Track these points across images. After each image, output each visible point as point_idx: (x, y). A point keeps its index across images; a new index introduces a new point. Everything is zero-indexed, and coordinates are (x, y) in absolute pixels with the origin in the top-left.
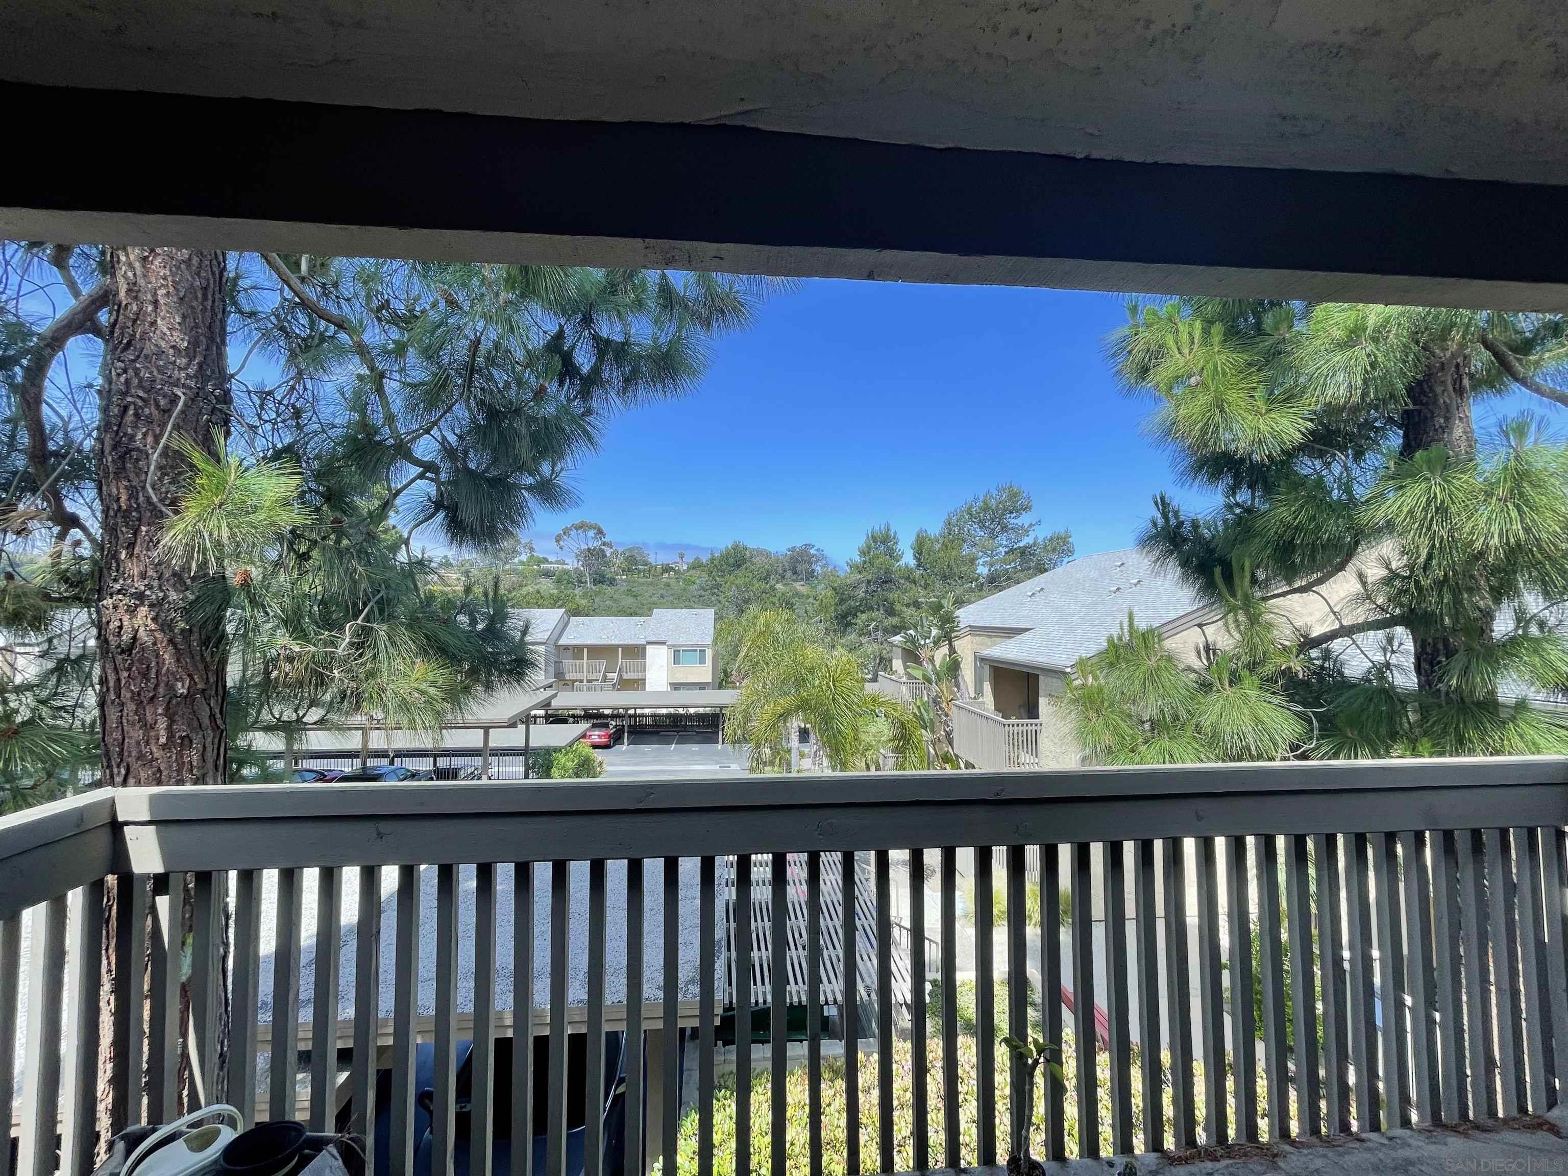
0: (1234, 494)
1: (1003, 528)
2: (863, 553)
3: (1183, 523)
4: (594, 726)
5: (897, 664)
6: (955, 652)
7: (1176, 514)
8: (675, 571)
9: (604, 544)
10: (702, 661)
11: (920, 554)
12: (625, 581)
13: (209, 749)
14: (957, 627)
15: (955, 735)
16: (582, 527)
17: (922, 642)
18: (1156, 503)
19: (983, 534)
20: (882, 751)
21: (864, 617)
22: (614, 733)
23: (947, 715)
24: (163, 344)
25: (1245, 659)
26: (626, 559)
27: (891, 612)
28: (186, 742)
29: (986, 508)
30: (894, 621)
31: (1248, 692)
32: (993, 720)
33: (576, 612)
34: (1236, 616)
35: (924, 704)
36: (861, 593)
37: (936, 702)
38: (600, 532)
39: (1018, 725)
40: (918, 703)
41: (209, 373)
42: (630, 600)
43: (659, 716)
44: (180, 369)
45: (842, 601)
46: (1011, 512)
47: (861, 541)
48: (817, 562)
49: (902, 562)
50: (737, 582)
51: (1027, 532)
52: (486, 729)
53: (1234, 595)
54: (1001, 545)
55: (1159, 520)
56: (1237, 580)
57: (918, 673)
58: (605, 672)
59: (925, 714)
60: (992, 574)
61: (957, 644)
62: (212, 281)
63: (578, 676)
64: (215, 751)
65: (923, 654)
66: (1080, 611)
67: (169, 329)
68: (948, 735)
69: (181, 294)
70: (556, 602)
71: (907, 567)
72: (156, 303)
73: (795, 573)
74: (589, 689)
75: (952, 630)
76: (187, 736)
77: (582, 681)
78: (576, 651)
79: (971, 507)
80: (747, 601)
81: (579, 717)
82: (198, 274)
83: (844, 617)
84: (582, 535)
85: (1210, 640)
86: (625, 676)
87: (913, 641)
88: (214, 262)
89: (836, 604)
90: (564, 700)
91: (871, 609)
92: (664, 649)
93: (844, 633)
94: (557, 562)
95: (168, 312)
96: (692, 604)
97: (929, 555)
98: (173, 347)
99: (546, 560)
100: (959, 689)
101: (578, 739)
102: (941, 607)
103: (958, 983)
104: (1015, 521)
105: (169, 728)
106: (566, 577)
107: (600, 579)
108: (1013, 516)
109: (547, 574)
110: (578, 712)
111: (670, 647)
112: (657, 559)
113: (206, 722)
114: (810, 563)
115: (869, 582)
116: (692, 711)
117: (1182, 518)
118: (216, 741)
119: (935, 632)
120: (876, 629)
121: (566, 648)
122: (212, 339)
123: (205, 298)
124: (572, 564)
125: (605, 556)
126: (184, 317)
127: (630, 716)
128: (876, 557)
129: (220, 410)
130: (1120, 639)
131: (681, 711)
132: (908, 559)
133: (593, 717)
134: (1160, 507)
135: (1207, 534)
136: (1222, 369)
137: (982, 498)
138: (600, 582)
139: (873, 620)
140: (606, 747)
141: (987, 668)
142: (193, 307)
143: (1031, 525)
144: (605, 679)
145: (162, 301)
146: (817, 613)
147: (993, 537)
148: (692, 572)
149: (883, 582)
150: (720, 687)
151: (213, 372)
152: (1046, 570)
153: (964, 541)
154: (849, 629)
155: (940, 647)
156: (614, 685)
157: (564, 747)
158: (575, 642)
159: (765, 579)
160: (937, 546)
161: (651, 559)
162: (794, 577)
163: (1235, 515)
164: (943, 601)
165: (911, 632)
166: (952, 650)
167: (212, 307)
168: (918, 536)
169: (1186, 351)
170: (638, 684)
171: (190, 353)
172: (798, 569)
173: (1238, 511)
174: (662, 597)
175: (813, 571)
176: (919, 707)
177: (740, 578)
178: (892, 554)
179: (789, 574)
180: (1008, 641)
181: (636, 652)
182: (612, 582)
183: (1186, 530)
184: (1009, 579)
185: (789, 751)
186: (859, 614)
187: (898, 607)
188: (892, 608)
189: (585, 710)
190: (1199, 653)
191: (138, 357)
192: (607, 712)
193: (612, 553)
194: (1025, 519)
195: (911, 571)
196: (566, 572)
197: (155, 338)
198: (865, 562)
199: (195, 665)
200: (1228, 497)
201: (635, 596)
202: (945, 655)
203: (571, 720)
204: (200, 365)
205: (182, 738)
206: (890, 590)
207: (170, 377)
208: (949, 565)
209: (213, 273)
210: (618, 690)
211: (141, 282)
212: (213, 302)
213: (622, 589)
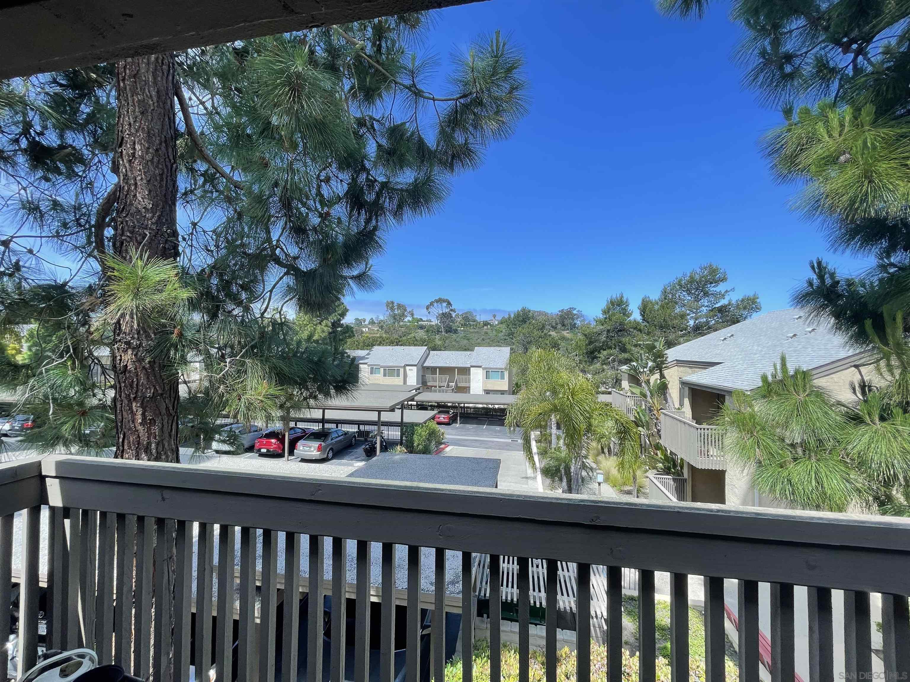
0: (888, 256)
1: (705, 294)
2: (604, 312)
3: (838, 282)
4: (440, 412)
5: (625, 384)
6: (665, 378)
7: (832, 275)
8: (491, 325)
9: (451, 310)
10: (502, 378)
11: (644, 313)
12: (463, 331)
13: (166, 426)
14: (666, 360)
15: (662, 433)
16: (440, 301)
17: (642, 370)
18: (813, 267)
19: (690, 298)
20: (613, 439)
21: (605, 353)
22: (452, 417)
23: (657, 419)
24: (139, 206)
25: (897, 398)
26: (463, 318)
27: (623, 350)
28: (152, 422)
29: (692, 280)
30: (626, 355)
31: (900, 428)
32: (689, 425)
33: (434, 349)
34: (888, 360)
35: (642, 411)
36: (603, 338)
37: (651, 411)
38: (449, 304)
39: (708, 429)
40: (638, 410)
41: (164, 221)
42: (466, 341)
43: (478, 408)
44: (148, 220)
45: (590, 343)
46: (711, 283)
47: (603, 305)
48: (577, 318)
49: (632, 318)
50: (523, 331)
51: (723, 296)
52: (379, 412)
53: (887, 344)
54: (703, 306)
55: (815, 281)
56: (889, 331)
57: (637, 391)
58: (448, 382)
59: (643, 417)
60: (697, 325)
61: (666, 372)
62: (166, 170)
63: (434, 384)
64: (170, 427)
65: (643, 378)
66: (761, 351)
67: (142, 198)
68: (659, 431)
69: (148, 179)
70: (424, 343)
71: (635, 321)
72: (136, 184)
73: (563, 325)
74: (439, 392)
75: (663, 363)
76: (153, 419)
77: (436, 387)
78: (433, 370)
79: (680, 281)
80: (529, 343)
81: (434, 406)
82: (157, 167)
83: (592, 352)
84: (440, 306)
85: (866, 378)
86: (460, 385)
87: (635, 369)
88: (167, 160)
89: (587, 345)
90: (426, 397)
91: (610, 348)
92: (480, 371)
93: (591, 363)
94: (427, 321)
95: (142, 189)
96: (500, 344)
97: (651, 313)
98: (144, 208)
99: (421, 320)
100: (667, 401)
101: (429, 420)
102: (655, 347)
103: (656, 602)
104: (714, 289)
105: (143, 414)
106: (431, 329)
107: (449, 330)
108: (713, 285)
109: (422, 327)
110: (434, 404)
111: (484, 369)
112: (481, 318)
113: (164, 411)
114: (573, 319)
115: (608, 331)
116: (497, 406)
117: (837, 279)
118: (170, 422)
119: (650, 364)
120: (614, 360)
121: (428, 368)
122: (166, 202)
123: (161, 180)
124: (435, 322)
125: (452, 317)
126: (150, 191)
127: (461, 407)
128: (614, 315)
129: (171, 242)
130: (774, 376)
131: (490, 406)
132: (636, 316)
133: (442, 407)
134: (817, 270)
135: (861, 290)
136: (873, 144)
137: (689, 275)
138: (449, 331)
139: (611, 355)
140: (448, 424)
141: (687, 389)
142: (155, 185)
143: (727, 291)
144: (448, 386)
145: (139, 184)
146: (575, 350)
147: (697, 300)
148: (501, 326)
149: (619, 331)
150: (514, 393)
151: (166, 220)
152: (738, 322)
153: (676, 303)
154: (596, 361)
155: (654, 374)
156: (453, 390)
157: (422, 424)
158: (432, 365)
159: (541, 329)
160: (656, 307)
161: (478, 318)
162: (563, 328)
163: (889, 273)
164: (656, 344)
165: (634, 364)
166: (662, 376)
167: (166, 185)
168: (643, 300)
169: (836, 134)
170: (466, 390)
171: (153, 211)
172: (565, 323)
173: (892, 270)
174: (483, 340)
175: (575, 324)
176: (638, 413)
177: (525, 329)
178: (625, 313)
179: (559, 326)
180: (704, 371)
181: (465, 371)
182: (456, 331)
183: (841, 288)
184: (709, 328)
185: (551, 435)
186: (601, 351)
187: (628, 347)
188: (624, 347)
189: (438, 403)
190: (854, 389)
191: (128, 215)
192: (449, 404)
193: (456, 316)
194: (721, 288)
195: (638, 323)
196: (431, 326)
197: (135, 203)
198: (606, 318)
199: (156, 380)
200: (882, 259)
201: (468, 339)
202: (657, 379)
203: (429, 408)
204: (159, 217)
205: (150, 420)
206: (623, 336)
207: (142, 224)
208: (664, 320)
209: (166, 166)
210: (455, 392)
211: (129, 174)
212: (167, 181)
213: (461, 335)
